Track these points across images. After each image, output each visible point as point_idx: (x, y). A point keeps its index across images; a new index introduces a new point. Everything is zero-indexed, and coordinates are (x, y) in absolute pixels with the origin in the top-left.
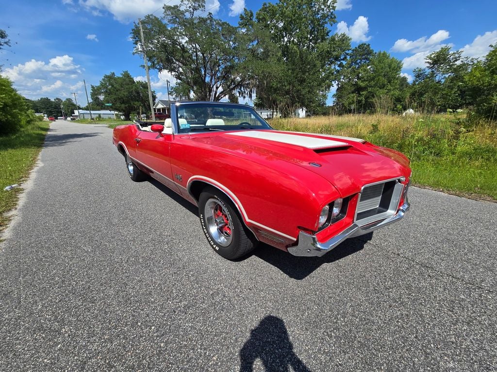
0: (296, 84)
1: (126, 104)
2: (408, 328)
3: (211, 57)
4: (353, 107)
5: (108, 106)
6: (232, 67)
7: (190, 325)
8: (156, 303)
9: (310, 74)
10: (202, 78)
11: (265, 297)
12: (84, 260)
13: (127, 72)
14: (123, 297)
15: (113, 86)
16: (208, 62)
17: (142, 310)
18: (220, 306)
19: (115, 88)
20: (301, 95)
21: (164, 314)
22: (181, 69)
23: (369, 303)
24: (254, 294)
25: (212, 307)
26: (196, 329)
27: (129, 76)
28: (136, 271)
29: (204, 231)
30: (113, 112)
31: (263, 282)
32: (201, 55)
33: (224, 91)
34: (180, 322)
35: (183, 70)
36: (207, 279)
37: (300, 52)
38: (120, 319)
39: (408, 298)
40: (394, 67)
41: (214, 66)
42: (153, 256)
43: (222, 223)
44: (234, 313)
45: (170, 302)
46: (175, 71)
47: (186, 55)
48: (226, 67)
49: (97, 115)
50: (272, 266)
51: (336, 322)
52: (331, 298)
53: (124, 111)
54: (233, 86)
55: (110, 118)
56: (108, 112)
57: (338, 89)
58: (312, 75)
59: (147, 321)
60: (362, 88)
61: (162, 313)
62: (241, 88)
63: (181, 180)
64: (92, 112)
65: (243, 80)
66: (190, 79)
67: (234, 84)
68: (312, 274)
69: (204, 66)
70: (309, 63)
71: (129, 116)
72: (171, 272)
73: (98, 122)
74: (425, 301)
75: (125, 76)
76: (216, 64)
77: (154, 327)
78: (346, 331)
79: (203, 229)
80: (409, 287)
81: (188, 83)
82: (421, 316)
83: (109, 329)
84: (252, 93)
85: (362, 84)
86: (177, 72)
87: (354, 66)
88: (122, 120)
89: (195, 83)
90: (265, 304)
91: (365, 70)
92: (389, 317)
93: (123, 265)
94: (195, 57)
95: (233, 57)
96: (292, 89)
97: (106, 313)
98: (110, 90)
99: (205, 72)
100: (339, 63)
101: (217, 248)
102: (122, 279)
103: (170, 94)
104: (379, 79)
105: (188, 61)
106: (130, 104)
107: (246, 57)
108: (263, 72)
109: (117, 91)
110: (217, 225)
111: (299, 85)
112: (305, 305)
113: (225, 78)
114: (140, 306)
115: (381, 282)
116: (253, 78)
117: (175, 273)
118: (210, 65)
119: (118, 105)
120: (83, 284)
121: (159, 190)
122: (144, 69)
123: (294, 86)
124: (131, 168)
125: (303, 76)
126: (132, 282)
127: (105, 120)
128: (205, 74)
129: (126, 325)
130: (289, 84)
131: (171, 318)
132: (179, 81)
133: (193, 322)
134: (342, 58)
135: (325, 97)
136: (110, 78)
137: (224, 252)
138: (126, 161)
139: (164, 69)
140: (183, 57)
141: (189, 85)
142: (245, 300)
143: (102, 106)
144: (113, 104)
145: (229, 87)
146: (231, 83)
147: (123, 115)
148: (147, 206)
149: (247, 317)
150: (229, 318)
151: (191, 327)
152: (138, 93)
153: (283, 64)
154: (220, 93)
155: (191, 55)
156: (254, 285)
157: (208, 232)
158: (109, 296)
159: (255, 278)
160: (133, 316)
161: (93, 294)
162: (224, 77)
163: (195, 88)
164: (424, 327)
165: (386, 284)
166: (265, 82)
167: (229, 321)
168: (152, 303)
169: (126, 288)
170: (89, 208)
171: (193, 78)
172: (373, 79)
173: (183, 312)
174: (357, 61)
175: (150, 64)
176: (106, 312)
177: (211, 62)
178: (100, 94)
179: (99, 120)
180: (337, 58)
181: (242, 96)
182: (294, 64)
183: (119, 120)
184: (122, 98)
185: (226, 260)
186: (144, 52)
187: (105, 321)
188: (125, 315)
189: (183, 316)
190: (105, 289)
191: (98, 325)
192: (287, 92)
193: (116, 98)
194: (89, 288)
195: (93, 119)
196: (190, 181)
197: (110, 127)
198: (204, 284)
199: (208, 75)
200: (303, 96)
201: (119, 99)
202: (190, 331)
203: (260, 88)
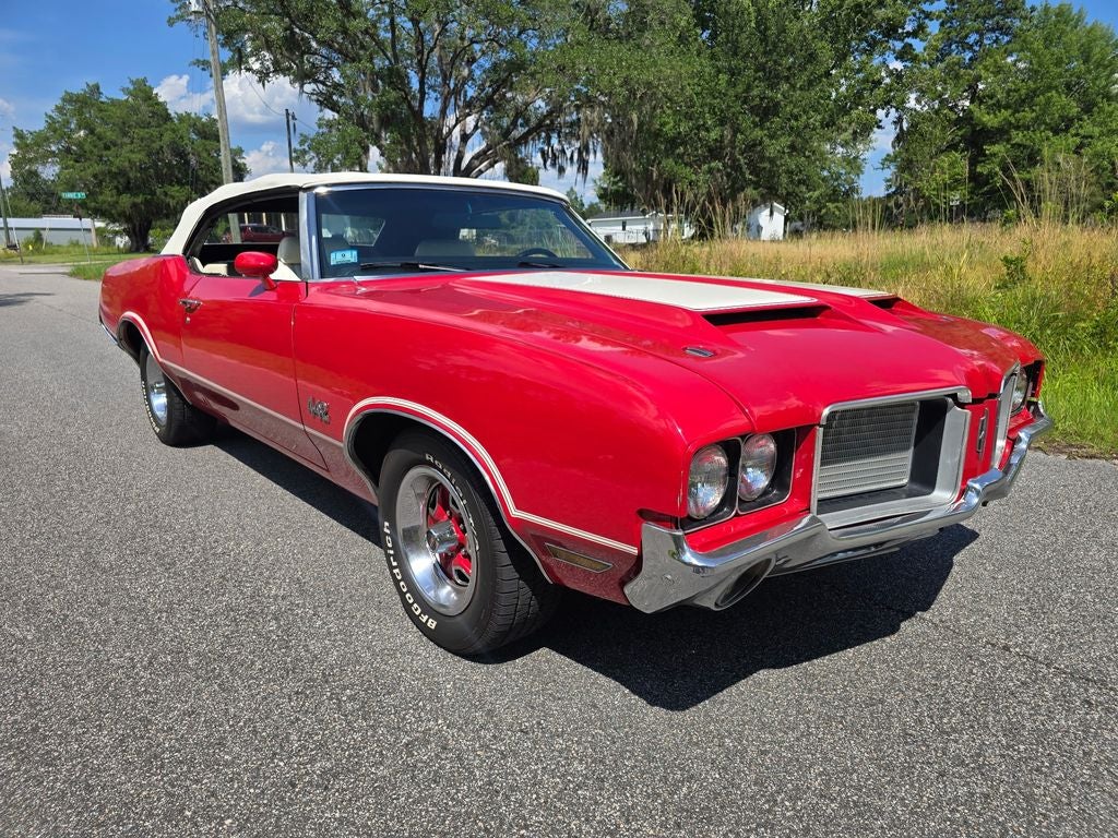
0: (746, 121)
1: (136, 195)
2: (979, 824)
3: (444, 30)
4: (955, 198)
5: (71, 201)
6: (517, 66)
7: (337, 815)
8: (239, 766)
9: (793, 87)
10: (410, 107)
11: (568, 749)
12: (14, 661)
13: (145, 80)
14: (139, 752)
15: (92, 132)
16: (432, 50)
17: (197, 782)
18: (429, 773)
19: (100, 139)
20: (763, 158)
21: (263, 792)
22: (336, 75)
23: (879, 767)
24: (535, 743)
25: (404, 772)
26: (354, 824)
27: (150, 98)
28: (179, 689)
29: (393, 575)
30: (87, 222)
31: (565, 714)
32: (409, 25)
33: (489, 147)
34: (308, 809)
35: (343, 75)
36: (395, 707)
37: (758, 11)
38: (132, 802)
39: (1003, 756)
40: (1103, 59)
41: (453, 61)
42: (229, 651)
43: (448, 541)
44: (469, 788)
45: (282, 764)
46: (316, 81)
47: (356, 25)
48: (495, 67)
49: (31, 234)
50: (597, 674)
51: (769, 811)
52: (764, 753)
53: (128, 219)
54: (519, 132)
55: (76, 244)
56: (69, 221)
57: (898, 139)
58: (801, 89)
59: (209, 806)
60: (989, 131)
61: (256, 788)
62: (548, 139)
63: (326, 418)
64: (13, 222)
65: (556, 110)
66: (369, 106)
67: (527, 122)
68: (722, 696)
69: (420, 62)
70: (790, 51)
71: (144, 237)
72: (285, 691)
73: (33, 258)
74: (1052, 763)
75: (135, 97)
76: (463, 55)
77: (230, 821)
78: (792, 831)
79: (391, 568)
80: (1012, 731)
81: (362, 123)
82: (1029, 798)
83: (99, 826)
84: (588, 153)
85: (990, 120)
86: (323, 83)
87: (954, 57)
88: (120, 251)
89: (386, 122)
90: (562, 766)
91: (999, 70)
92: (929, 799)
93: (137, 674)
94: (386, 31)
95: (520, 34)
96: (732, 142)
97: (89, 788)
98: (80, 145)
99: (422, 83)
100: (899, 45)
101: (432, 624)
102: (135, 708)
103: (297, 159)
104: (1049, 101)
105: (362, 47)
106: (153, 193)
107: (567, 31)
108: (626, 82)
109: (107, 148)
110: (433, 548)
111: (756, 125)
112: (683, 769)
113: (490, 103)
114: (189, 772)
115: (931, 717)
116: (589, 102)
117: (297, 693)
118: (440, 59)
119: (107, 196)
120: (15, 722)
121: (253, 472)
122: (207, 73)
123: (736, 130)
124: (160, 400)
125: (769, 93)
126: (165, 717)
127: (58, 252)
128: (422, 91)
129: (150, 815)
130: (722, 122)
131: (282, 799)
132: (329, 115)
133: (345, 808)
134: (909, 28)
135: (854, 164)
136: (83, 104)
137: (451, 638)
138: (144, 377)
139: (276, 71)
140: (345, 32)
141: (365, 129)
142: (504, 757)
143: (47, 202)
144: (91, 194)
145: (506, 134)
146: (514, 124)
147: (126, 232)
148: (211, 516)
149: (507, 797)
150: (453, 799)
151: (340, 820)
152: (181, 154)
153: (698, 55)
154: (476, 157)
155: (374, 26)
156: (539, 723)
157: (407, 577)
158: (95, 751)
159: (543, 705)
160: (169, 794)
161: (47, 745)
162: (489, 100)
163: (387, 138)
164: (1030, 823)
165: (945, 721)
166: (635, 117)
167: (454, 806)
168: (227, 764)
169: (148, 731)
170: (19, 522)
171: (379, 105)
172: (1027, 100)
173: (318, 786)
174: (966, 36)
175: (226, 55)
176: (89, 785)
177: (443, 48)
178: (44, 158)
179: (37, 251)
180: (891, 30)
181: (553, 165)
182: (735, 54)
183: (110, 250)
184: (122, 173)
185: (457, 658)
186: (208, 16)
187: (86, 807)
188: (144, 793)
189: (319, 793)
190: (84, 733)
191: (69, 816)
192: (715, 152)
193: (103, 173)
194: (35, 729)
195: (13, 247)
196: (354, 416)
197: (78, 273)
198: (384, 719)
199: (433, 95)
200: (772, 161)
201: (114, 176)
202: (335, 829)
203: (617, 139)
